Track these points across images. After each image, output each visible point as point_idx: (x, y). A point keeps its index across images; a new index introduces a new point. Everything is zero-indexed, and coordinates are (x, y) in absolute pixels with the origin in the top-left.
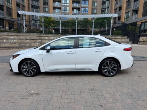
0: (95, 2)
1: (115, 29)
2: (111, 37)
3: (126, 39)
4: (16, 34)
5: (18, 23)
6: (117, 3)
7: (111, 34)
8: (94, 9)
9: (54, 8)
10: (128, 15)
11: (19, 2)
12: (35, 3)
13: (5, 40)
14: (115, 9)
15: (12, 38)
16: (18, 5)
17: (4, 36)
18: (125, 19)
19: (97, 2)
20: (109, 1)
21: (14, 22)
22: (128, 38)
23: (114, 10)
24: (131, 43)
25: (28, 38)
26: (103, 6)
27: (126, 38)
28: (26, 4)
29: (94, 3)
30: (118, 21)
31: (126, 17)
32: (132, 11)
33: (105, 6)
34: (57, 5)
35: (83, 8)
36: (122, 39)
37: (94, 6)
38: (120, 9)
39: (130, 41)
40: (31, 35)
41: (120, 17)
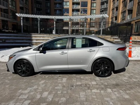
0: (94, 3)
8: (93, 10)
10: (124, 15)
14: (113, 9)
22: (119, 37)
31: (122, 17)
33: (104, 6)
37: (94, 7)
38: (117, 9)
41: (117, 17)
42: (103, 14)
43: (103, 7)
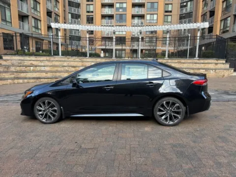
0: (168, 4)
1: (203, 48)
2: (198, 61)
3: (223, 64)
4: (48, 58)
5: (49, 41)
6: (206, 5)
7: (197, 56)
9: (104, 17)
10: (227, 24)
11: (50, 9)
12: (75, 11)
13: (32, 68)
14: (204, 15)
15: (42, 64)
16: (49, 14)
17: (31, 62)
18: (220, 30)
19: (172, 4)
20: (192, 2)
21: (43, 40)
22: (226, 62)
23: (202, 16)
24: (233, 70)
25: (65, 64)
26: (182, 10)
27: (224, 62)
28: (61, 13)
29: (167, 6)
30: (209, 35)
31: (222, 28)
32: (233, 17)
33: (187, 9)
34: (108, 12)
35: (149, 15)
36: (216, 64)
38: (212, 13)
39: (230, 67)
40: (70, 60)
41: (212, 27)
42: (185, 23)
43: (184, 11)
